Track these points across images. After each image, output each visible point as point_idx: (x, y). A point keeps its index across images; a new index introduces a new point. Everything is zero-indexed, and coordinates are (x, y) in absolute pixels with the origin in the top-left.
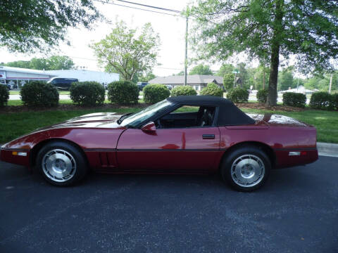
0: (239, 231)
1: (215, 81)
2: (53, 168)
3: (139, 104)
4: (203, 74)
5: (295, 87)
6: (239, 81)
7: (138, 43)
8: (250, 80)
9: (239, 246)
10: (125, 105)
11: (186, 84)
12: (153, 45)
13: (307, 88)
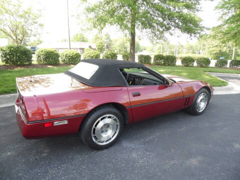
0: (134, 155)
1: (90, 47)
3: (33, 65)
4: (81, 41)
5: (141, 51)
6: (107, 47)
7: (26, 13)
8: (114, 46)
9: (137, 166)
10: (20, 66)
11: (70, 49)
12: (40, 16)
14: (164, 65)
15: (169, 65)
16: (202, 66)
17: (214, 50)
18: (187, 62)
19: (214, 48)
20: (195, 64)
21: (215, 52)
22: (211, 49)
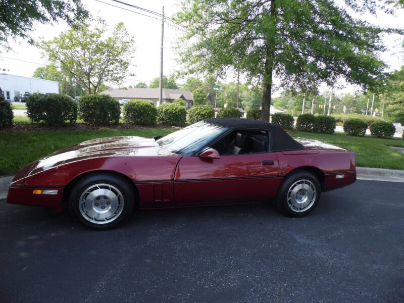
1: (182, 97)
2: (94, 209)
10: (104, 125)
13: (277, 108)
14: (315, 131)
15: (322, 132)
16: (379, 137)
17: (397, 109)
18: (355, 128)
19: (396, 106)
20: (368, 132)
21: (397, 112)
22: (391, 107)
